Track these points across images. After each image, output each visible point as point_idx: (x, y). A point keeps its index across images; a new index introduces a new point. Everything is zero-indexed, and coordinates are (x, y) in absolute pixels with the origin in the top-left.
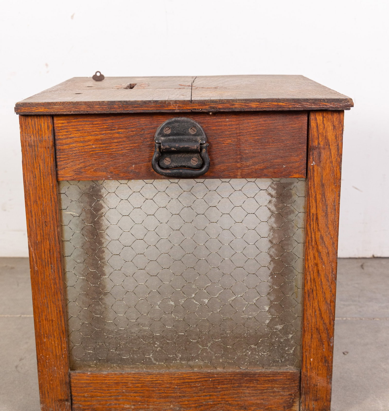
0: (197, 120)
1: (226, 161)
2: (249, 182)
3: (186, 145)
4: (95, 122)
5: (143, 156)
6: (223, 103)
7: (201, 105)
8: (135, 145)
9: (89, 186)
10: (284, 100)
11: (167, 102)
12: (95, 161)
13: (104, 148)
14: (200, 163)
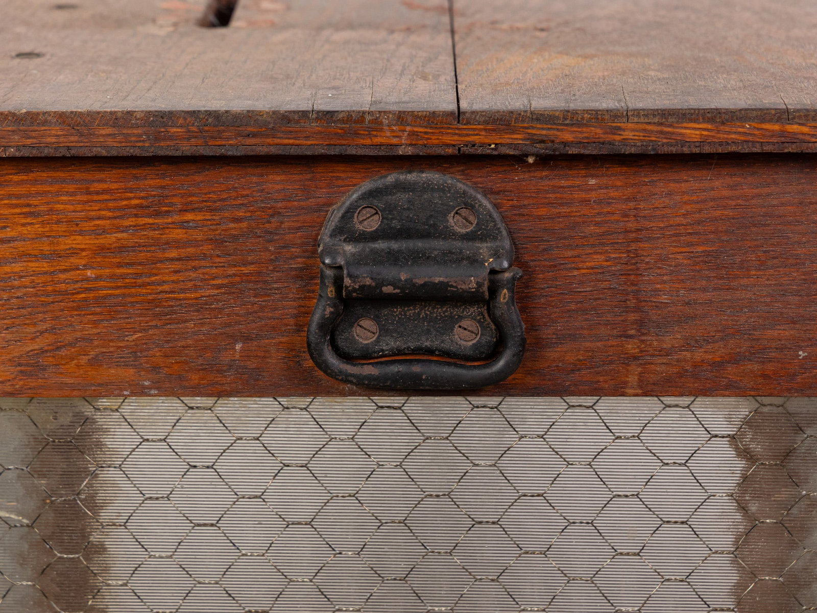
0: (479, 179)
1: (585, 332)
2: (669, 406)
3: (437, 275)
4: (96, 185)
5: (276, 309)
6: (579, 124)
7: (494, 130)
8: (245, 270)
9: (71, 414)
10: (806, 116)
11: (368, 118)
12: (96, 328)
13: (127, 281)
14: (489, 338)
